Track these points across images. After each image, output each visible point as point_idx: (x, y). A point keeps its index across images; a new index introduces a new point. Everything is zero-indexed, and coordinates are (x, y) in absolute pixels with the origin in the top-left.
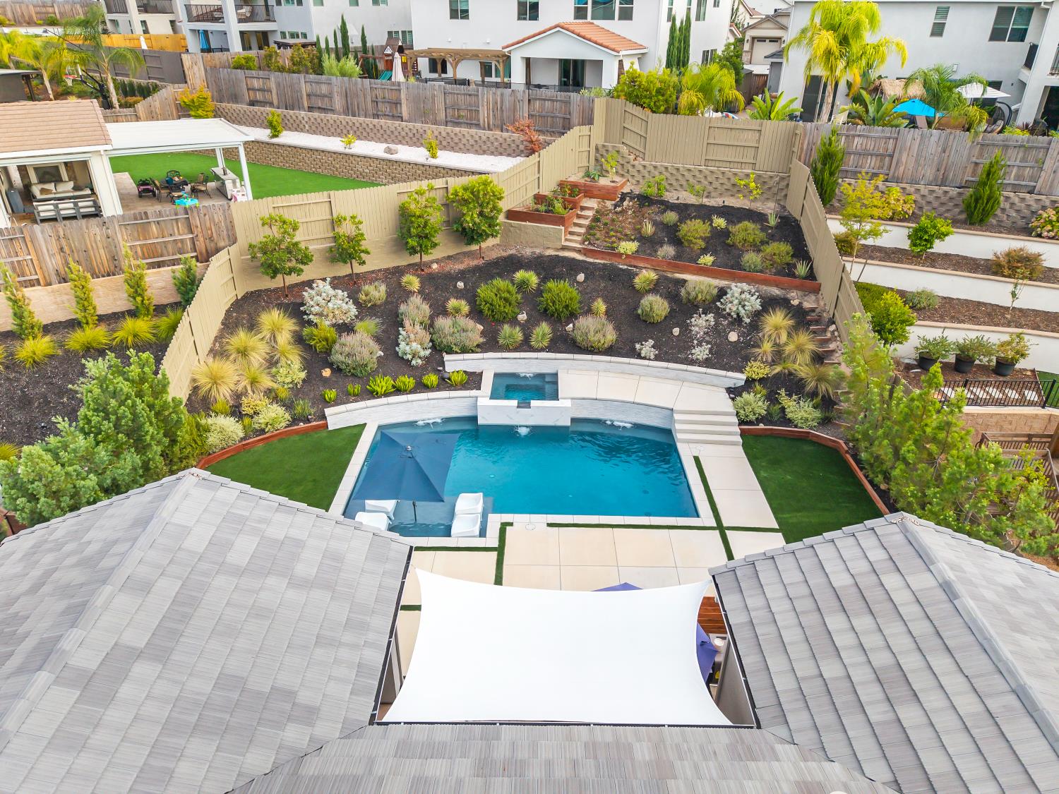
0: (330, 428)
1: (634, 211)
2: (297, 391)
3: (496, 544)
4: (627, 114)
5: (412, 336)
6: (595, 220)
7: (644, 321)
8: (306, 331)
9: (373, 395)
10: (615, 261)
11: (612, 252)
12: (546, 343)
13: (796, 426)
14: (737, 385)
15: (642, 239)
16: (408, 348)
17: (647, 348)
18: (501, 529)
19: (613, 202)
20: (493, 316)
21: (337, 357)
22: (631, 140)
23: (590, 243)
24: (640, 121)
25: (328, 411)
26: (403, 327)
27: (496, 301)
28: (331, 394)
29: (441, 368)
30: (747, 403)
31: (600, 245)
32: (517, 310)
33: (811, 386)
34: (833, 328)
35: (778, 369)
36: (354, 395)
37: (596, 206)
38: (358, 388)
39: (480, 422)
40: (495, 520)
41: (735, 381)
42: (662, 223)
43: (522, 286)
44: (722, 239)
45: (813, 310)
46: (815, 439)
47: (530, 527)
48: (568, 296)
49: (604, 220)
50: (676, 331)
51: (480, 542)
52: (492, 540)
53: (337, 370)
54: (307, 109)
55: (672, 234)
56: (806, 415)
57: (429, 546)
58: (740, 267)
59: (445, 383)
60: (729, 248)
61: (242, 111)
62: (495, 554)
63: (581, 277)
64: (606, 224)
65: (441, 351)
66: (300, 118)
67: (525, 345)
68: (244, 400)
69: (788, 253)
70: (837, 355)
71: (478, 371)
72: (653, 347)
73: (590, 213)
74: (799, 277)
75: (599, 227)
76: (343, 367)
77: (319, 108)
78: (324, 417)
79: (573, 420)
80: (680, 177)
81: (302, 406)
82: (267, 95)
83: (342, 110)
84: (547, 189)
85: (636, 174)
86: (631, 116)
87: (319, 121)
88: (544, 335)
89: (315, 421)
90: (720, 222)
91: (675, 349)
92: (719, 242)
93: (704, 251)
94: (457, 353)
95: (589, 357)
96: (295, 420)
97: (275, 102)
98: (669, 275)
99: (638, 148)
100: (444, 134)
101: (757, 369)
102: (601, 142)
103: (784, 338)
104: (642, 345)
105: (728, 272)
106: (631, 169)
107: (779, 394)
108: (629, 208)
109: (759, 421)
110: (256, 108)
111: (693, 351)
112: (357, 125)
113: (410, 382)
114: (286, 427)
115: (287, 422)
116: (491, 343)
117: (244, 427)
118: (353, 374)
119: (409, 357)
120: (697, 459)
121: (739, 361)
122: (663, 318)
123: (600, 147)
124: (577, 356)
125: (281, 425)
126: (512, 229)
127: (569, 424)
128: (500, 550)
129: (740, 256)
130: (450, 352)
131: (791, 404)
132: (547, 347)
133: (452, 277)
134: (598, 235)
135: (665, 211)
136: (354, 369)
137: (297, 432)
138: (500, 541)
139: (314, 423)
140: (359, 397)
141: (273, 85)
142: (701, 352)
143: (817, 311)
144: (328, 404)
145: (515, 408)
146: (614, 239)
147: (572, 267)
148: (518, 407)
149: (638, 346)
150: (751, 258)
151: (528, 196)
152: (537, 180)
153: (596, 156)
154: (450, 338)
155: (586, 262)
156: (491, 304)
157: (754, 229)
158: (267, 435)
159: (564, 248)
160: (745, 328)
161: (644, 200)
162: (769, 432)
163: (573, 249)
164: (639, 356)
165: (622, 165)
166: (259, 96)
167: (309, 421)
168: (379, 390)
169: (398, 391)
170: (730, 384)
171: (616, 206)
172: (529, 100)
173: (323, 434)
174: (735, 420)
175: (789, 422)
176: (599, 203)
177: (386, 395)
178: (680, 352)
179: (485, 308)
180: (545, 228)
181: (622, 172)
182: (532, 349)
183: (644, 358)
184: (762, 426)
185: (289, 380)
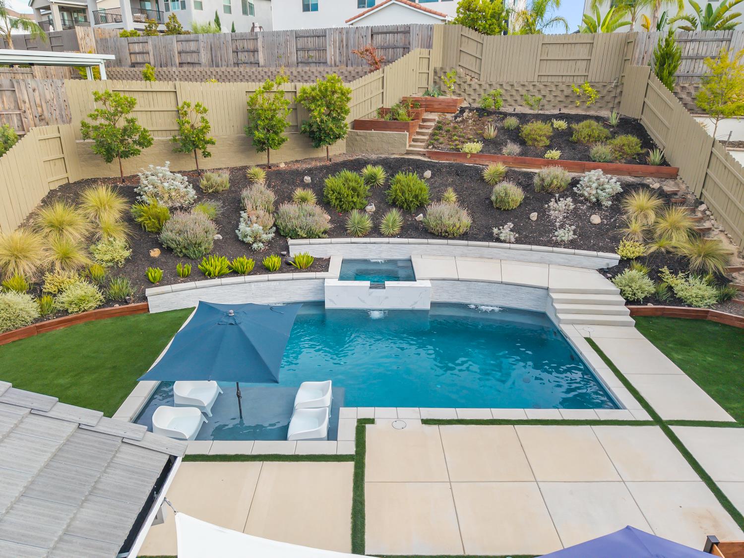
0: (152, 311)
1: (474, 121)
2: (116, 269)
3: (351, 450)
4: (463, 37)
5: (254, 218)
6: (438, 128)
7: (497, 208)
8: (135, 208)
9: (205, 275)
10: (459, 161)
11: (457, 152)
12: (397, 230)
13: (689, 306)
14: (610, 266)
15: (486, 141)
16: (248, 229)
17: (506, 231)
18: (357, 428)
19: (453, 115)
20: (341, 207)
21: (167, 235)
22: (467, 61)
23: (434, 147)
24: (476, 43)
25: (149, 291)
26: (244, 210)
27: (345, 191)
28: (155, 273)
29: (285, 253)
30: (632, 280)
31: (444, 147)
32: (365, 202)
33: (696, 262)
34: (703, 207)
35: (654, 248)
36: (184, 276)
37: (437, 118)
38: (188, 268)
39: (328, 305)
40: (349, 416)
41: (607, 261)
42: (503, 128)
43: (370, 180)
44: (564, 138)
45: (675, 193)
46: (715, 319)
47: (399, 425)
48: (418, 186)
49: (446, 128)
50: (534, 216)
51: (329, 448)
52: (346, 444)
53: (168, 250)
54: (178, 64)
55: (515, 135)
56: (701, 293)
57: (254, 453)
58: (589, 159)
59: (288, 266)
60: (573, 145)
61: (124, 72)
62: (351, 465)
63: (428, 174)
64: (448, 131)
65: (285, 237)
66: (172, 73)
67: (376, 231)
68: (48, 277)
69: (637, 145)
70: (715, 233)
71: (325, 257)
72: (511, 230)
73: (433, 124)
74: (654, 164)
75: (441, 134)
76: (173, 246)
77: (188, 63)
78: (145, 299)
79: (433, 304)
80: (514, 93)
81: (120, 286)
82: (145, 56)
83: (207, 63)
84: (389, 104)
85: (472, 93)
86: (467, 39)
87: (188, 73)
88: (394, 221)
89: (134, 302)
90: (562, 124)
91: (536, 232)
92: (562, 139)
93: (549, 147)
94: (302, 238)
95: (445, 241)
96: (109, 302)
97: (152, 62)
98: (516, 169)
99: (473, 69)
100: (295, 73)
101: (632, 248)
102: (439, 65)
103: (652, 217)
104: (499, 229)
105: (577, 165)
106: (467, 88)
107: (662, 272)
108: (468, 118)
109: (646, 300)
110: (136, 69)
111: (556, 233)
112: (220, 73)
113: (248, 262)
114: (96, 308)
115: (99, 303)
116: (340, 230)
117: (42, 306)
118: (185, 256)
119: (249, 240)
120: (589, 341)
121: (607, 242)
122: (518, 204)
123: (438, 70)
124: (430, 241)
125: (90, 305)
126: (358, 138)
127: (428, 307)
128: (358, 458)
129: (587, 150)
130: (297, 236)
131: (679, 281)
132: (398, 234)
133: (300, 174)
134: (441, 140)
135: (503, 119)
136: (186, 249)
137: (110, 315)
138: (357, 446)
139: (133, 305)
140: (187, 278)
141: (150, 47)
142: (566, 234)
143: (679, 193)
144: (151, 284)
145: (368, 288)
146: (457, 142)
147: (418, 167)
148: (370, 288)
149: (495, 230)
150: (600, 150)
151: (373, 110)
152: (381, 95)
153: (434, 79)
154: (295, 222)
155: (431, 162)
156: (339, 193)
157: (597, 126)
158: (70, 316)
159: (408, 153)
160: (606, 211)
161: (483, 112)
162: (659, 313)
163: (418, 153)
164: (498, 240)
165: (459, 85)
166: (139, 59)
167: (126, 302)
168: (212, 269)
169: (235, 273)
170: (603, 264)
171: (456, 117)
172: (372, 35)
173: (143, 317)
174: (622, 300)
175: (680, 301)
176: (440, 115)
177: (221, 275)
178: (541, 235)
179: (332, 197)
180: (390, 134)
181: (459, 92)
182: (381, 235)
183: (504, 242)
184: (650, 306)
185: (108, 257)
